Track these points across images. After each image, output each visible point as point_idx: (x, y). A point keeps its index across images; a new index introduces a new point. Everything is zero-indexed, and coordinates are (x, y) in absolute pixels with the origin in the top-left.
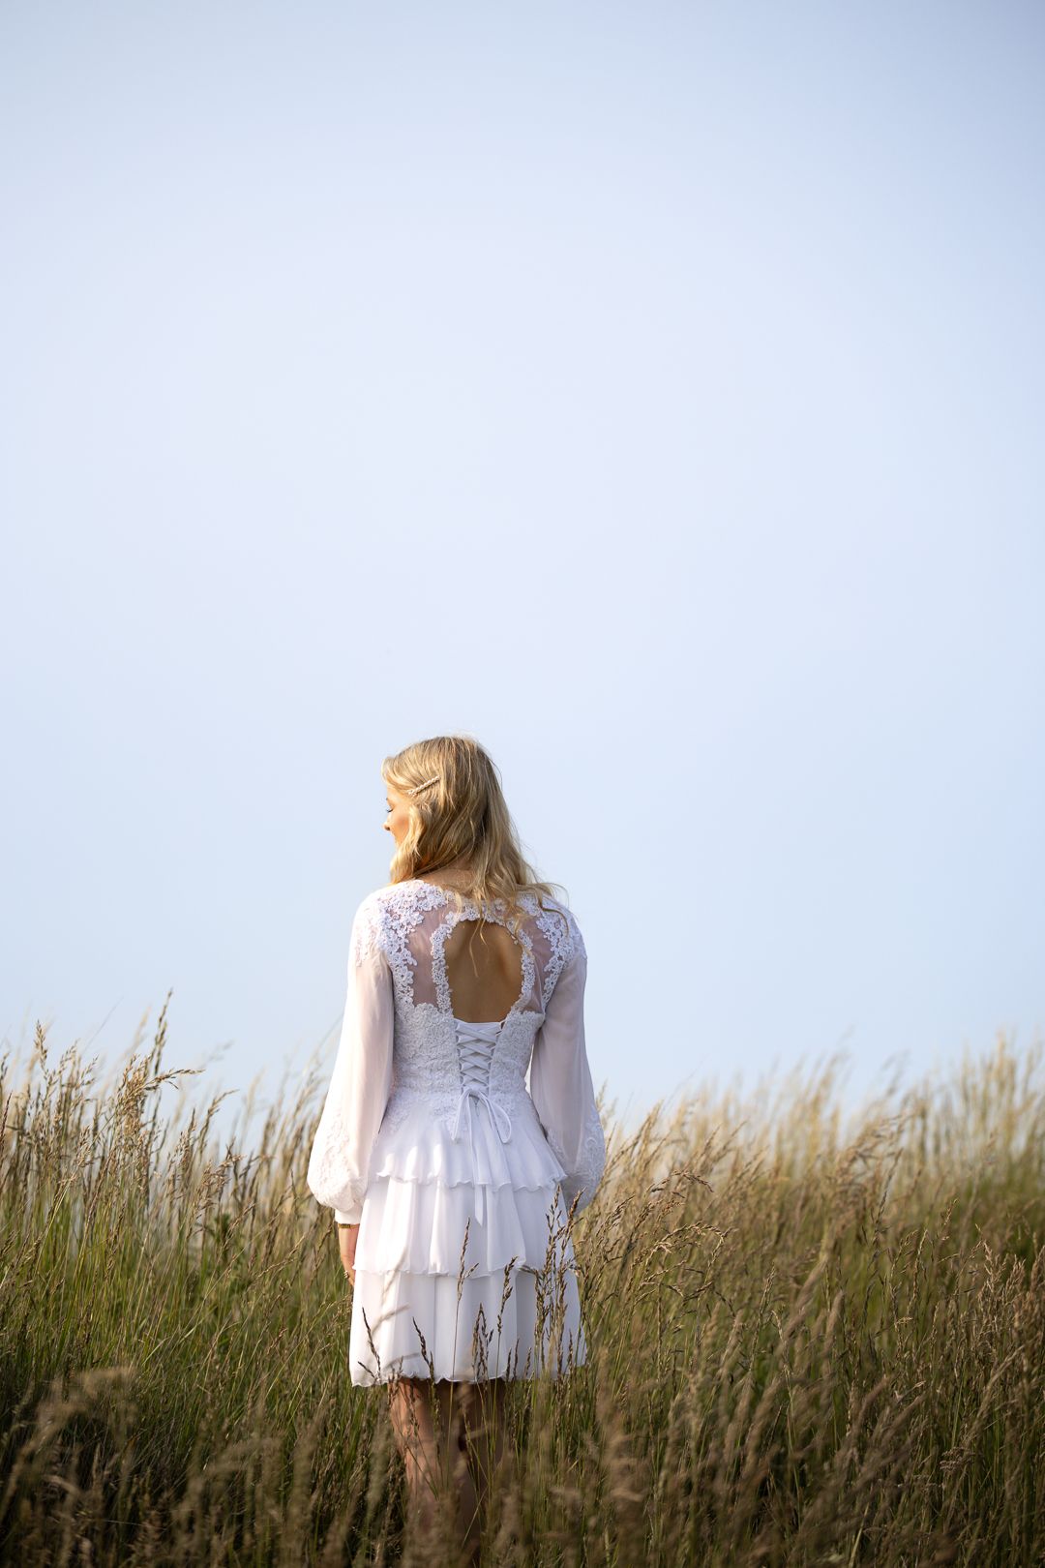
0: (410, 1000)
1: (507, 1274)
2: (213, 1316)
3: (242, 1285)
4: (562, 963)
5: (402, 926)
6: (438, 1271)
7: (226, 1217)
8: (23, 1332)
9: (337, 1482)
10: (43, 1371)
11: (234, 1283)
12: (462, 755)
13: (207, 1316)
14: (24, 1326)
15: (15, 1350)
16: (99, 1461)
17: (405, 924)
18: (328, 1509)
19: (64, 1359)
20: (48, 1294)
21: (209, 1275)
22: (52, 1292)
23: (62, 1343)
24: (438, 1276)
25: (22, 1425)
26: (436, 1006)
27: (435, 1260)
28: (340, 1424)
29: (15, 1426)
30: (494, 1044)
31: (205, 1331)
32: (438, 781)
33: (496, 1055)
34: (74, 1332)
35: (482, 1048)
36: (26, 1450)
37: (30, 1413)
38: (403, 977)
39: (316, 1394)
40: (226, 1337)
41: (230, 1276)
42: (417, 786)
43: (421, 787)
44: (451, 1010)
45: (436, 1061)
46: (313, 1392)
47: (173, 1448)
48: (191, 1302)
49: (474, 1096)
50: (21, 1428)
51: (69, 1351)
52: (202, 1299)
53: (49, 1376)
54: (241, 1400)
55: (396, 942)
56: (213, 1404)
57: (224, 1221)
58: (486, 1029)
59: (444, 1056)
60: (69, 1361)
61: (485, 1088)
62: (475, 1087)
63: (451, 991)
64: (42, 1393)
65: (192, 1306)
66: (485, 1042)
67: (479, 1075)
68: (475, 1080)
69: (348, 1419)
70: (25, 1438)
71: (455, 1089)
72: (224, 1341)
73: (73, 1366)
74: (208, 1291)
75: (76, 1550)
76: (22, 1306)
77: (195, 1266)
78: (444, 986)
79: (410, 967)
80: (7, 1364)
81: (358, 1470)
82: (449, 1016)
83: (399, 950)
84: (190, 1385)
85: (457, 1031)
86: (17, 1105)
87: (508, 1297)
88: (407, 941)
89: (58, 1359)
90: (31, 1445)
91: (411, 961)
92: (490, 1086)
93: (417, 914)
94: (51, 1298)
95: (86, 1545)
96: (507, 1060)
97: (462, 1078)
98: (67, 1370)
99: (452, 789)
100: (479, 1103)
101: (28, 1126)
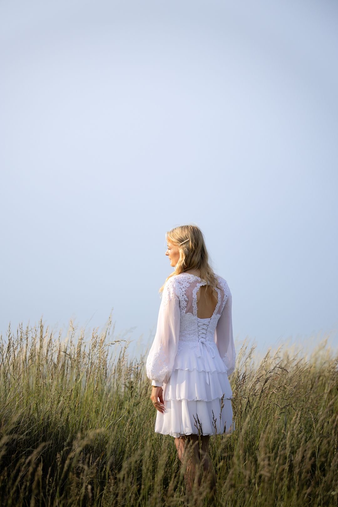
0: (185, 312)
1: (222, 400)
2: (128, 414)
3: (137, 404)
4: (227, 297)
5: (184, 288)
6: (198, 399)
7: (132, 382)
8: (68, 419)
9: (169, 467)
10: (74, 431)
11: (135, 403)
12: (195, 232)
13: (126, 414)
14: (68, 416)
15: (65, 424)
16: (92, 460)
17: (184, 287)
18: (166, 476)
19: (81, 427)
20: (75, 406)
21: (126, 400)
22: (77, 405)
23: (80, 422)
24: (197, 401)
25: (67, 448)
26: (192, 313)
27: (197, 396)
28: (169, 449)
29: (65, 449)
30: (208, 325)
31: (125, 418)
32: (189, 241)
33: (209, 329)
34: (83, 418)
35: (205, 327)
36: (70, 456)
37: (70, 444)
38: (184, 304)
39: (161, 439)
40: (132, 421)
41: (133, 401)
42: (181, 242)
43: (183, 243)
44: (197, 315)
45: (191, 331)
46: (161, 438)
47: (116, 456)
48: (121, 409)
49: (202, 343)
50: (67, 449)
51: (82, 425)
52: (124, 408)
53: (76, 433)
54: (137, 441)
55: (182, 293)
56: (129, 442)
57: (131, 383)
58: (206, 321)
59: (194, 330)
60: (82, 428)
61: (205, 340)
62: (203, 340)
63: (198, 309)
64: (73, 438)
65: (121, 410)
66: (206, 325)
67: (204, 336)
68: (202, 337)
69: (172, 447)
70: (68, 453)
71: (197, 341)
72: (132, 422)
73: (84, 429)
74: (126, 406)
75: (86, 488)
76: (67, 410)
77: (122, 398)
78: (196, 307)
79: (186, 301)
80: (62, 429)
81: (176, 463)
82: (196, 317)
83: (183, 296)
84: (121, 436)
85: (198, 322)
86: (64, 345)
87: (223, 407)
88: (185, 292)
89: (79, 427)
90: (71, 455)
91: (186, 299)
92: (207, 339)
93: (188, 283)
94: (76, 408)
95: (90, 487)
96: (211, 331)
97: (198, 337)
98: (82, 431)
99: (193, 243)
100: (204, 345)
101: (68, 352)
